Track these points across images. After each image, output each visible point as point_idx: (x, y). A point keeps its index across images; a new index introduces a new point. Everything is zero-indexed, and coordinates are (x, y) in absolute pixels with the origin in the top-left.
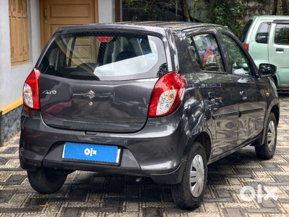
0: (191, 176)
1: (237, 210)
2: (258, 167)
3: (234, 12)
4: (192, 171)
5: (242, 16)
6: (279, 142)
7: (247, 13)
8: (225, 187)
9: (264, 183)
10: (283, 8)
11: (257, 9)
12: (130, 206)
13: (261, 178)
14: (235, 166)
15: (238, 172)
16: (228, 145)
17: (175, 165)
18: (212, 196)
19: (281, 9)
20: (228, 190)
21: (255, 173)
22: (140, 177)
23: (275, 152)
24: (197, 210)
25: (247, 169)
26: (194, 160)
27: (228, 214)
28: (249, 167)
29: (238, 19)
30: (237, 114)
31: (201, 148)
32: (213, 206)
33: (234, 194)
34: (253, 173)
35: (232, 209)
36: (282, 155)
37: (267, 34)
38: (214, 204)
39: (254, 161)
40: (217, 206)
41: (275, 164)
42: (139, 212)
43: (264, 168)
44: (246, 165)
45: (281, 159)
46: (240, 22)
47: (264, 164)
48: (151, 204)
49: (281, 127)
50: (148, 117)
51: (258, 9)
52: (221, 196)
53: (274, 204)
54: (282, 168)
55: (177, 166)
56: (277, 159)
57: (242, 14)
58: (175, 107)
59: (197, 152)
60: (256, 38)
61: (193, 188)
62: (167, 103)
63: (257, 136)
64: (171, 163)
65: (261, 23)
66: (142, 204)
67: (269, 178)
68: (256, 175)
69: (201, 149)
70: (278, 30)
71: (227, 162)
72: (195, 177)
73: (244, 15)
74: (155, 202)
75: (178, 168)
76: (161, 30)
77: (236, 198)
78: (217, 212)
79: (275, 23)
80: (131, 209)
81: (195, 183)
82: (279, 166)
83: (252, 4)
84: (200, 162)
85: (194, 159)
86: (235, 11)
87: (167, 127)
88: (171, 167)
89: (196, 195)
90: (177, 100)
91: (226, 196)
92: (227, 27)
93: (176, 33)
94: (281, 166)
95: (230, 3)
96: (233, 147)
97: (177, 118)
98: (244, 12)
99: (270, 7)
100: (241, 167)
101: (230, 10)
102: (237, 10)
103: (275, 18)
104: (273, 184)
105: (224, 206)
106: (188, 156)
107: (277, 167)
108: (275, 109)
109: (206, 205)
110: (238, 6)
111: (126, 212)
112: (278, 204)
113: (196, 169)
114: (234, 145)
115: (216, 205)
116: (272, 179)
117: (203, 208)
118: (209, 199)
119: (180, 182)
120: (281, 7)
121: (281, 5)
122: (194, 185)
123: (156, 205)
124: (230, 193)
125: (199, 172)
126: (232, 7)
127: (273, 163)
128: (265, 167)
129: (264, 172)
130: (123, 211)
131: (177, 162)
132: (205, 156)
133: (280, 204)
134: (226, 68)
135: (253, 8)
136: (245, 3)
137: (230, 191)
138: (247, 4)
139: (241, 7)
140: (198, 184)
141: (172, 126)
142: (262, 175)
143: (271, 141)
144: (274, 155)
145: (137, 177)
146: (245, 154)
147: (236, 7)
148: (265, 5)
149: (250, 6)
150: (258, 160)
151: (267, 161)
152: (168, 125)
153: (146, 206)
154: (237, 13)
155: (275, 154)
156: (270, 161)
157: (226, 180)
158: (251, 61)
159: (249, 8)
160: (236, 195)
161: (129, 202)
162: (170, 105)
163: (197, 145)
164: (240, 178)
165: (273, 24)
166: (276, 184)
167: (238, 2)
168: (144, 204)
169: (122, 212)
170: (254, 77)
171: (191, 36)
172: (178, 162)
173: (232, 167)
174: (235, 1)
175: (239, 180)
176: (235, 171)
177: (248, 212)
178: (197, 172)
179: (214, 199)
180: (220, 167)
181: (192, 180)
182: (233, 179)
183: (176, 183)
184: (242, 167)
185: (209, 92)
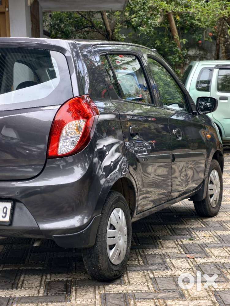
0: (108, 236)
1: (170, 280)
2: (199, 226)
3: (172, 60)
4: (110, 229)
5: (182, 64)
6: (225, 197)
7: (187, 61)
8: (157, 251)
9: (205, 244)
10: (227, 54)
11: (197, 57)
12: (29, 279)
13: (202, 238)
14: (171, 226)
15: (174, 232)
16: (160, 197)
17: (85, 221)
18: (139, 263)
19: (224, 56)
20: (160, 255)
21: (195, 233)
22: (39, 240)
23: (220, 209)
24: (118, 281)
25: (185, 228)
26: (112, 215)
27: (158, 285)
28: (188, 226)
29: (177, 68)
30: (170, 158)
31: (122, 199)
32: (139, 275)
33: (168, 260)
34: (194, 233)
35: (164, 279)
36: (228, 212)
37: (209, 82)
38: (142, 272)
39: (194, 220)
40: (145, 276)
41: (220, 223)
42: (40, 287)
43: (206, 226)
44: (184, 224)
45: (227, 217)
46: (180, 71)
47: (207, 222)
48: (58, 276)
49: (227, 182)
50: (47, 158)
51: (199, 57)
52: (151, 263)
53: (218, 270)
54: (228, 226)
55: (88, 223)
56: (222, 216)
57: (181, 63)
58: (83, 143)
59: (116, 205)
60: (197, 86)
61: (111, 253)
62: (72, 139)
63: (197, 188)
64: (80, 219)
65: (202, 68)
66: (46, 276)
67: (213, 238)
68: (196, 236)
69: (122, 201)
70: (220, 77)
71: (162, 221)
72: (114, 237)
73: (183, 64)
74: (63, 273)
75: (89, 226)
76: (64, 43)
77: (170, 264)
78: (144, 284)
79: (217, 68)
80: (30, 284)
81: (114, 245)
82: (224, 224)
83: (192, 52)
84: (120, 217)
85: (112, 213)
86: (174, 59)
87: (74, 169)
88: (81, 224)
89: (116, 261)
90: (85, 134)
91: (157, 262)
92: (155, 50)
93: (89, 55)
94: (227, 224)
95: (168, 50)
96: (166, 200)
97: (87, 155)
98: (184, 60)
99: (212, 55)
100: (178, 227)
101: (168, 58)
102: (175, 58)
103: (218, 62)
104: (218, 246)
105: (154, 275)
106: (103, 209)
107: (222, 225)
108: (218, 156)
109: (131, 275)
110: (176, 53)
111: (22, 289)
112: (223, 270)
113: (115, 227)
114: (167, 198)
115: (143, 274)
116: (216, 239)
117: (126, 279)
118: (136, 266)
119: (93, 244)
120: (224, 54)
121: (223, 51)
122: (114, 247)
123: (63, 277)
124: (162, 258)
125: (119, 231)
126: (170, 55)
127: (218, 222)
128: (208, 226)
129: (206, 231)
130: (19, 288)
131: (88, 217)
132: (129, 211)
133: (226, 270)
134: (154, 98)
135: (194, 57)
136: (185, 50)
137: (163, 257)
138: (186, 51)
139: (180, 55)
140: (118, 246)
141: (80, 167)
142: (203, 235)
143: (213, 194)
144: (218, 212)
145: (35, 240)
146: (184, 212)
147: (174, 55)
148: (207, 53)
149: (190, 55)
150: (199, 219)
151: (210, 219)
152: (75, 166)
153: (50, 280)
154: (176, 62)
155: (220, 210)
156: (213, 219)
157: (159, 243)
158: (186, 94)
159: (189, 57)
160: (170, 261)
161: (28, 276)
162: (77, 140)
163: (116, 195)
164: (176, 239)
165: (215, 69)
166: (221, 245)
167: (176, 50)
168: (49, 277)
169: (17, 288)
170: (191, 114)
171: (105, 53)
172: (90, 217)
173: (168, 228)
174: (173, 49)
175: (175, 242)
176: (171, 232)
177: (185, 281)
178: (116, 231)
179: (142, 266)
180: (152, 227)
181: (109, 242)
182: (168, 241)
183: (87, 246)
184: (180, 226)
185: (131, 126)
